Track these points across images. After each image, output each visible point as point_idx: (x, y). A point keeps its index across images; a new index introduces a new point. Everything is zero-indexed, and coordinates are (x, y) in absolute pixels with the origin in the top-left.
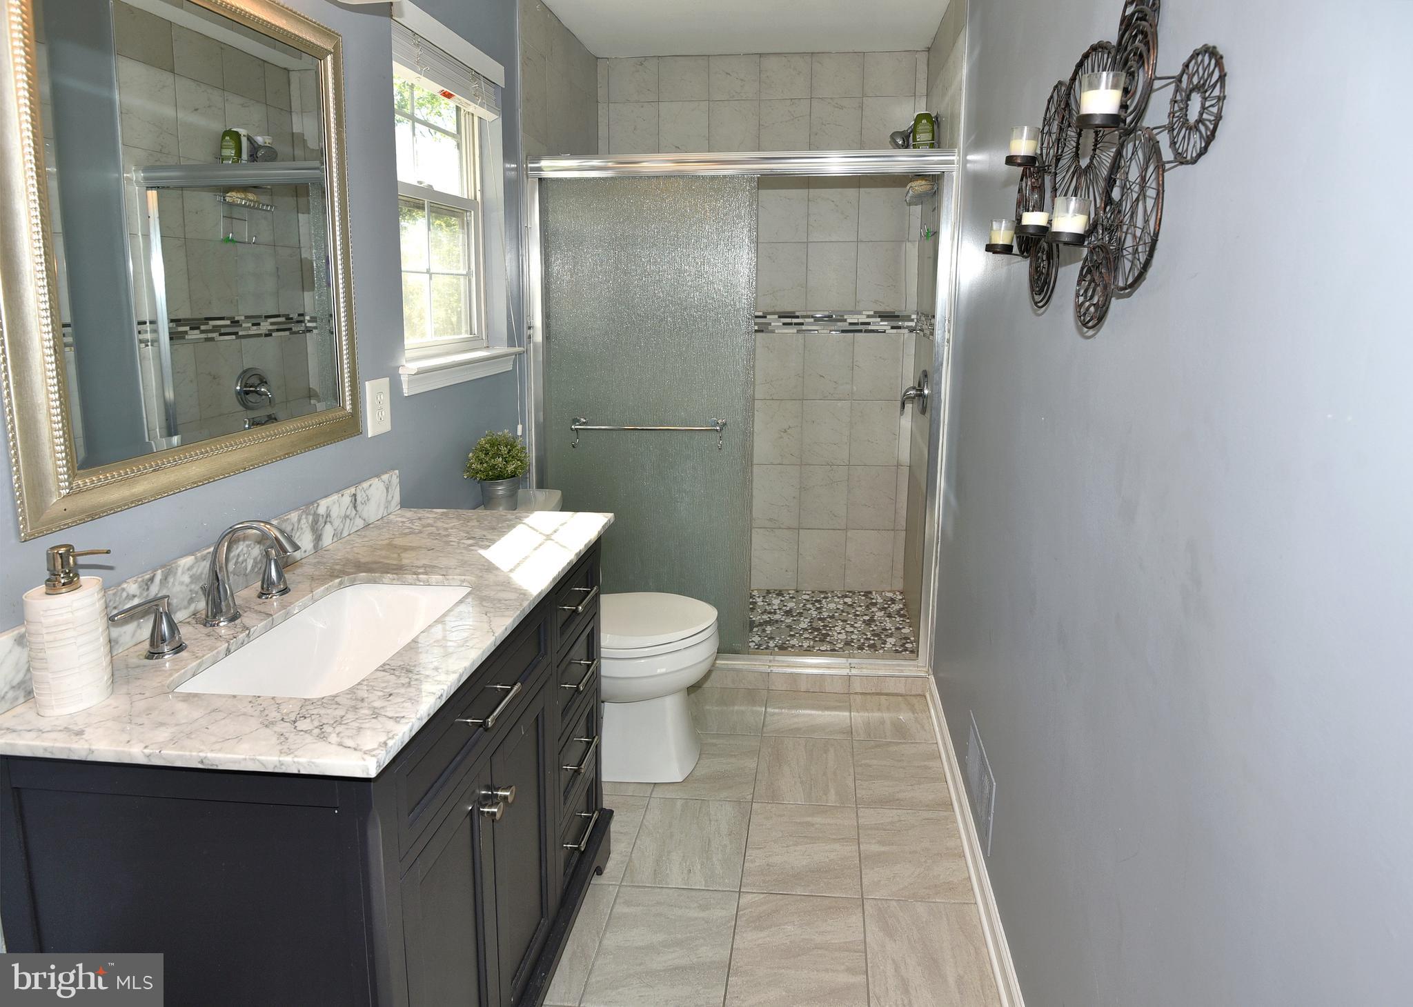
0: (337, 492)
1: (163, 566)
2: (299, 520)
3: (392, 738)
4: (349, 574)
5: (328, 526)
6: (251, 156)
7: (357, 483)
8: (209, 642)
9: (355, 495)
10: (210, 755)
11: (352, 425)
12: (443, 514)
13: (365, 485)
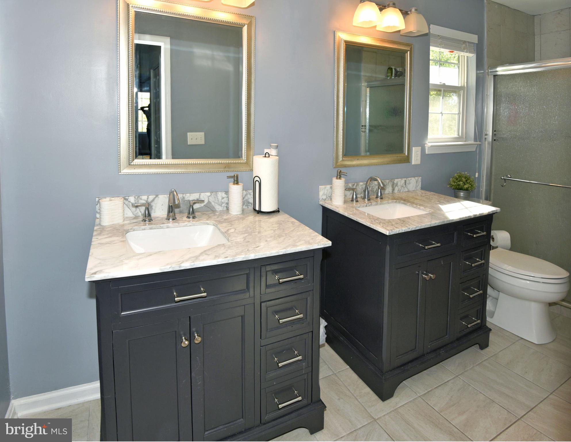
0: (400, 178)
1: (356, 183)
2: (389, 183)
3: (394, 230)
4: (398, 200)
5: (397, 187)
6: (395, 74)
7: (407, 177)
8: (363, 202)
9: (406, 181)
10: (358, 219)
11: (407, 159)
12: (433, 194)
13: (409, 179)
